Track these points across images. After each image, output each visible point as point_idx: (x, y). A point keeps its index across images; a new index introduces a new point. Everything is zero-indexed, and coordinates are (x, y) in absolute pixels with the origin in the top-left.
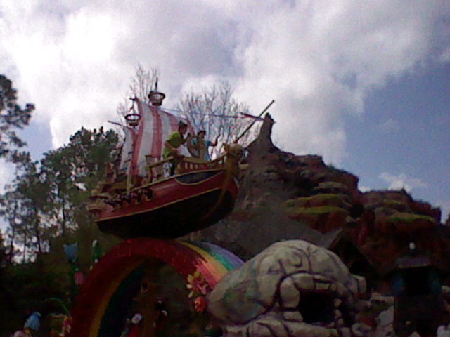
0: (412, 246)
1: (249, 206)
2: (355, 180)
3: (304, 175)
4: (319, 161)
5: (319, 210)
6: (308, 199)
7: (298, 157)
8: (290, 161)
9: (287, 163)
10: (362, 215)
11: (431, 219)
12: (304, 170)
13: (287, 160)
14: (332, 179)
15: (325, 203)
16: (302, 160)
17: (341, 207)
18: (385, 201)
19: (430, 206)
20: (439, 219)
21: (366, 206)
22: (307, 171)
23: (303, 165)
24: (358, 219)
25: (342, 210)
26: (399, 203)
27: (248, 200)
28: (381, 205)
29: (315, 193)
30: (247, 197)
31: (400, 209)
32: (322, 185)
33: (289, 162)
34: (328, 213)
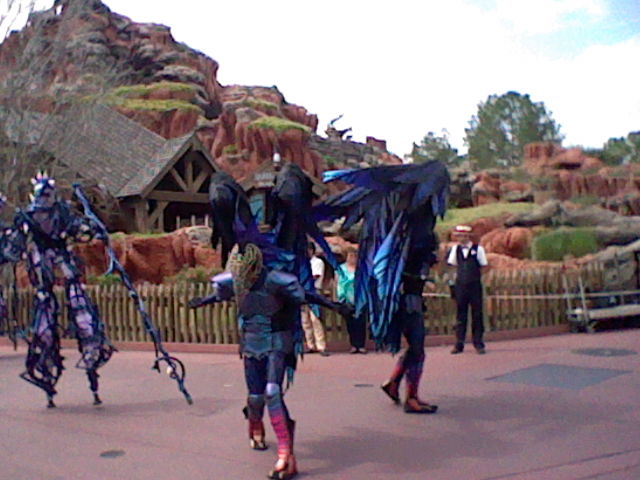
0: (277, 157)
1: (60, 91)
2: (215, 66)
3: (144, 51)
4: (167, 33)
5: (163, 105)
6: (149, 87)
7: (136, 24)
8: (125, 28)
9: (120, 32)
10: (220, 116)
11: (306, 128)
12: (143, 45)
13: (120, 26)
14: (183, 62)
15: (171, 95)
16: (144, 30)
17: (193, 103)
18: (251, 99)
19: (306, 111)
20: (315, 129)
21: (225, 104)
22: (149, 47)
23: (144, 36)
24: (215, 121)
25: (194, 107)
26: (269, 103)
27: (59, 82)
28: (245, 104)
29: (158, 80)
30: (57, 78)
31: (269, 112)
32: (169, 70)
33: (124, 31)
34: (175, 110)
